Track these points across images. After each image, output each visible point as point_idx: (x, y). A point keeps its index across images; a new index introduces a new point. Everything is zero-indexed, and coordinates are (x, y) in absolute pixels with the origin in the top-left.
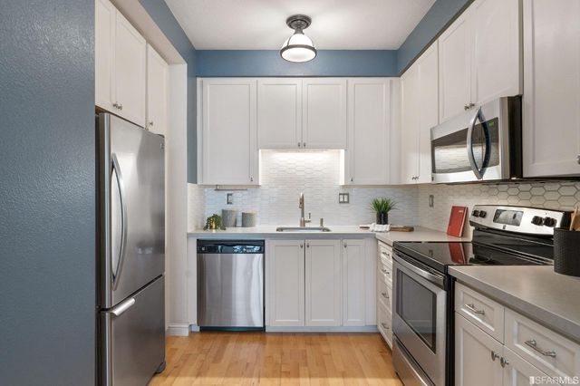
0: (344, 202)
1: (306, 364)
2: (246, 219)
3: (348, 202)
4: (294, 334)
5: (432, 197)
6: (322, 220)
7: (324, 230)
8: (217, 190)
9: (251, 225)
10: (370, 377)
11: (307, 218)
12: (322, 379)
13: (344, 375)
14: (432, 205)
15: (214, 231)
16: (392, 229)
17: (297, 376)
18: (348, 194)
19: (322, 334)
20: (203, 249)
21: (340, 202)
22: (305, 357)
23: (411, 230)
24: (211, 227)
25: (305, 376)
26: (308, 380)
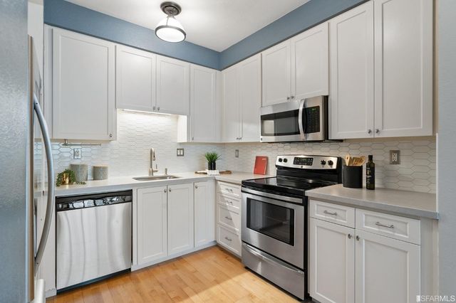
0: (180, 155)
1: (187, 285)
2: (97, 173)
3: (183, 155)
4: (158, 265)
5: (237, 151)
6: (166, 169)
7: (170, 177)
8: (65, 144)
9: (105, 178)
10: (234, 276)
11: (154, 169)
12: (205, 292)
13: (217, 282)
14: (237, 157)
15: (67, 187)
16: (221, 173)
17: (187, 297)
18: (183, 149)
19: (179, 258)
20: (60, 206)
21: (178, 155)
22: (181, 280)
23: (229, 172)
24: (64, 183)
25: (192, 295)
26: (196, 296)
